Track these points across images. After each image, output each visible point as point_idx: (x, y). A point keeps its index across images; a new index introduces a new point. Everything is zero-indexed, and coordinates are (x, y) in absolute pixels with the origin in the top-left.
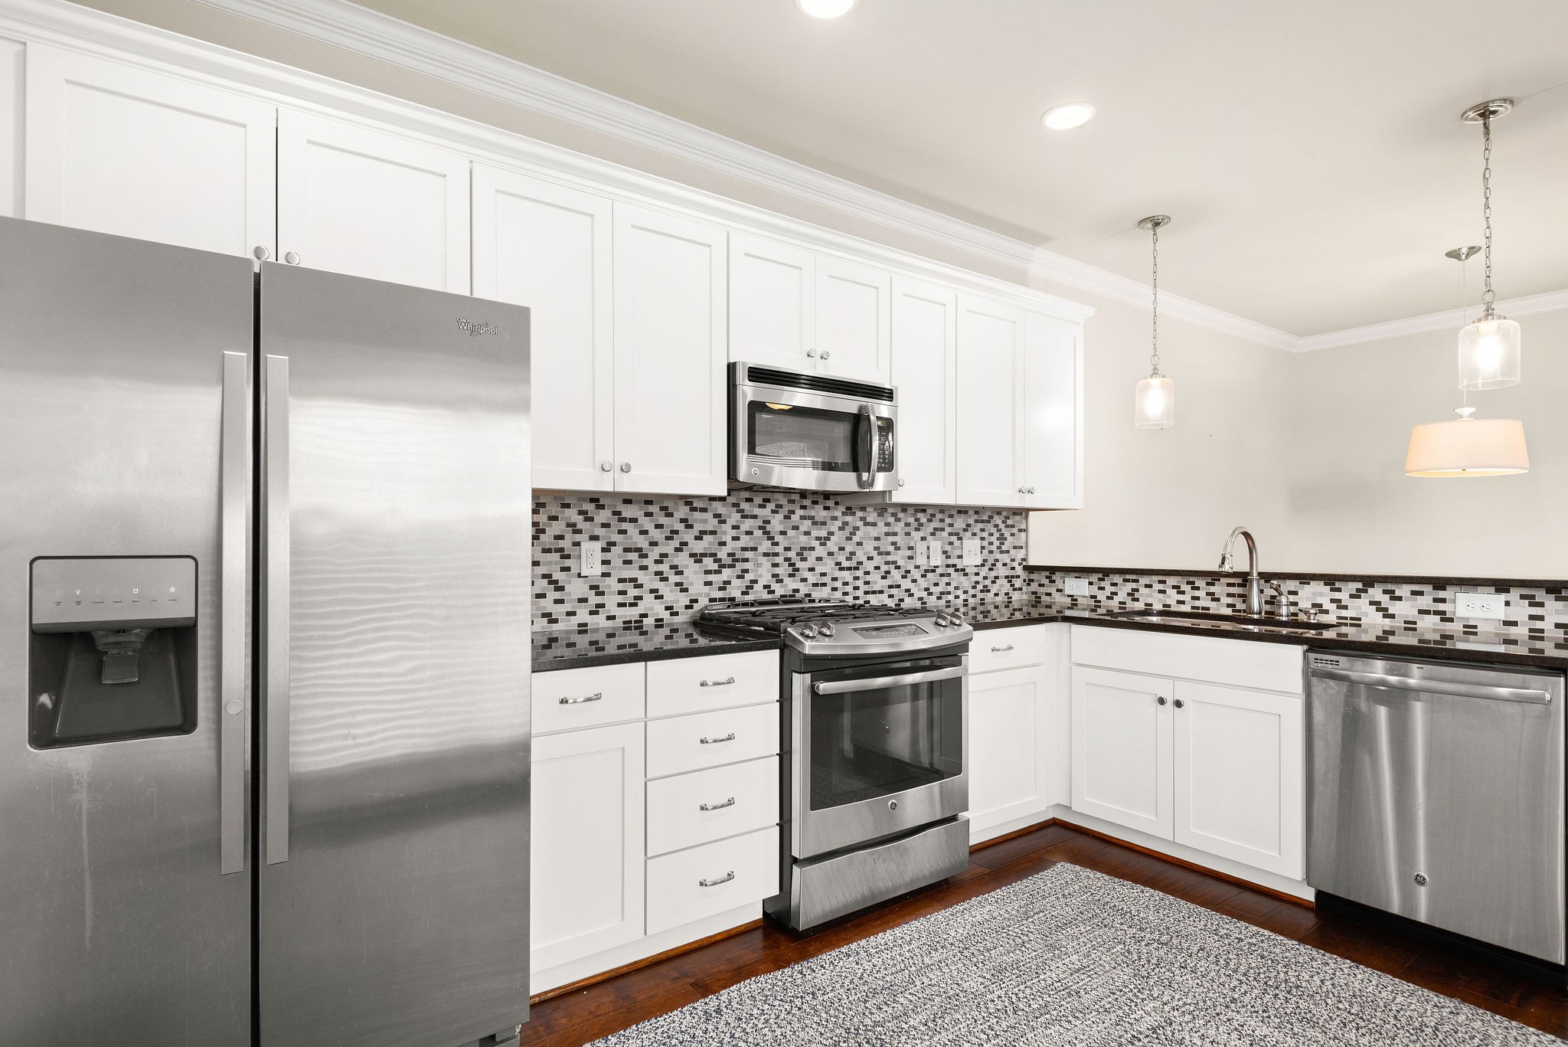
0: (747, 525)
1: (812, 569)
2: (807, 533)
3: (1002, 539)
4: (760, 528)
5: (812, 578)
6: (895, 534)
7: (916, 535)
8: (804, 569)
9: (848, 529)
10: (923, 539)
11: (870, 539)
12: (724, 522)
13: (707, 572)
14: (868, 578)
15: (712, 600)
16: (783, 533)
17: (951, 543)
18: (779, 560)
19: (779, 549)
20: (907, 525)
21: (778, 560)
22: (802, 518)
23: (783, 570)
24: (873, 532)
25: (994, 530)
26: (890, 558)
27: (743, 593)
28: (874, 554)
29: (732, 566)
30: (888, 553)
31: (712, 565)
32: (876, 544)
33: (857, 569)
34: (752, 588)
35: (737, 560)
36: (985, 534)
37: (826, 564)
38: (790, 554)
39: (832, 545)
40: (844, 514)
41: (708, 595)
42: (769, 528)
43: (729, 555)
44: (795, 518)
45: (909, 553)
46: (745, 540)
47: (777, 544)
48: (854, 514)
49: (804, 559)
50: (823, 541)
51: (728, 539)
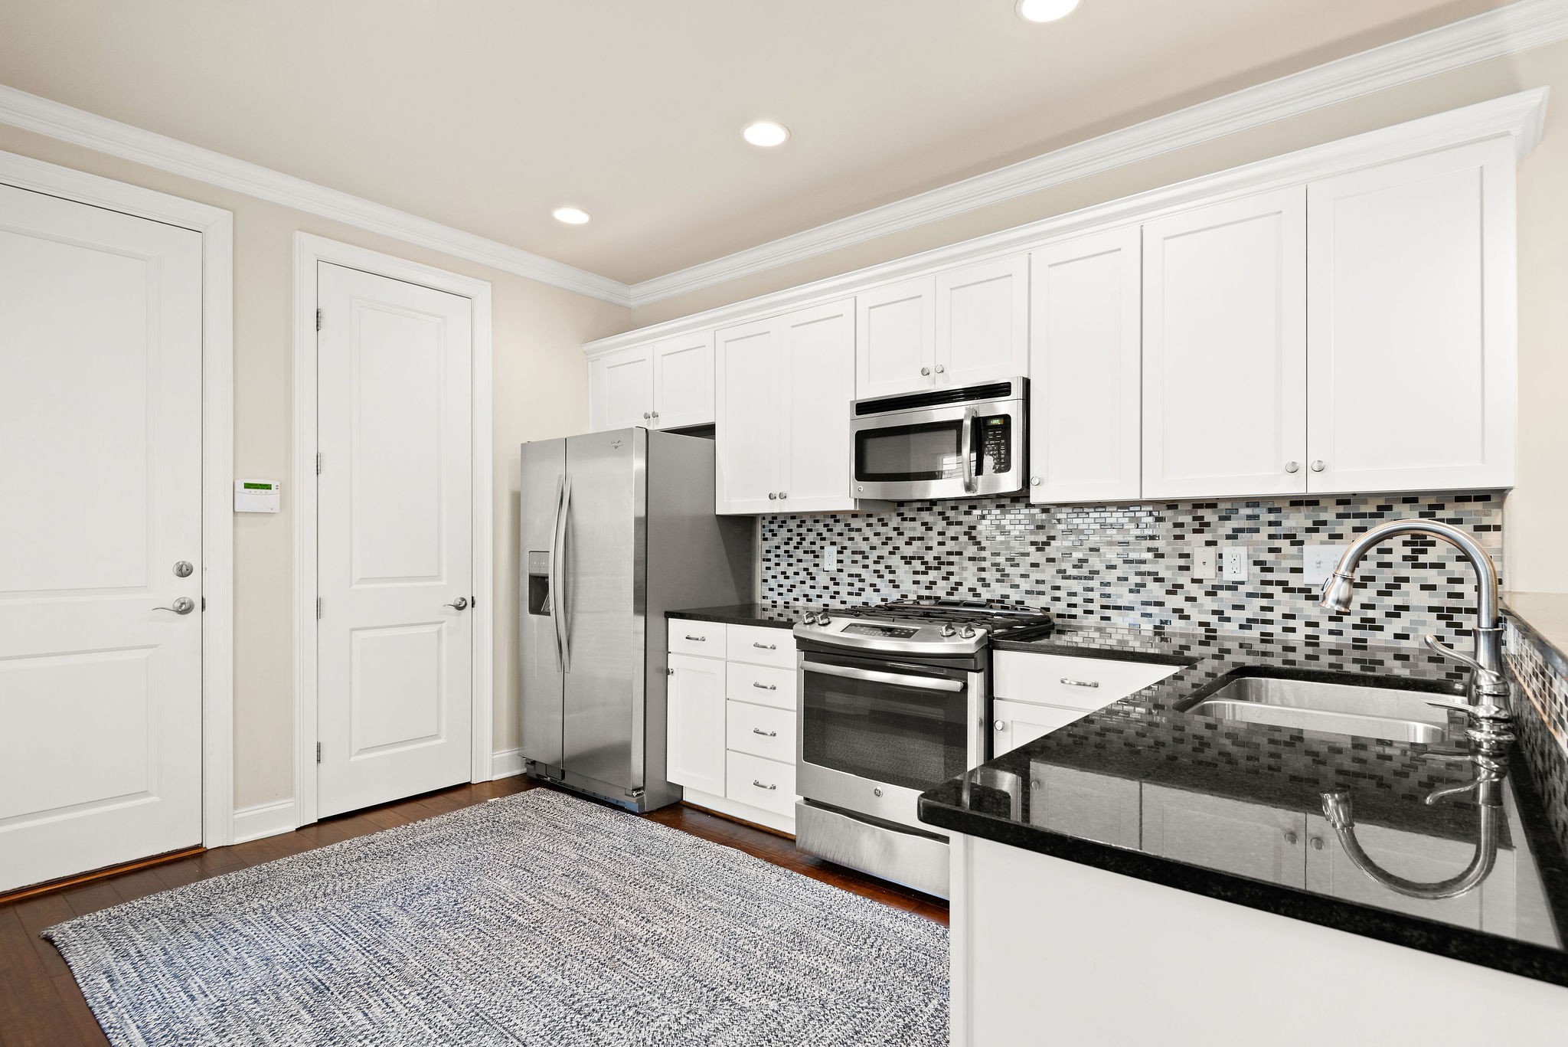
0: (952, 531)
2: (1019, 538)
4: (965, 533)
5: (1025, 585)
6: (1156, 538)
7: (1197, 539)
9: (1077, 533)
10: (1212, 544)
12: (930, 529)
13: (916, 573)
15: (920, 597)
17: (1275, 550)
20: (1180, 525)
21: (983, 564)
23: (991, 575)
27: (948, 594)
28: (1118, 561)
29: (936, 568)
30: (1143, 562)
31: (917, 565)
32: (1121, 549)
33: (1090, 578)
34: (957, 589)
35: (943, 563)
37: (1043, 571)
38: (998, 560)
41: (916, 592)
42: (974, 533)
43: (935, 558)
45: (1182, 562)
46: (950, 546)
47: (983, 549)
51: (934, 544)
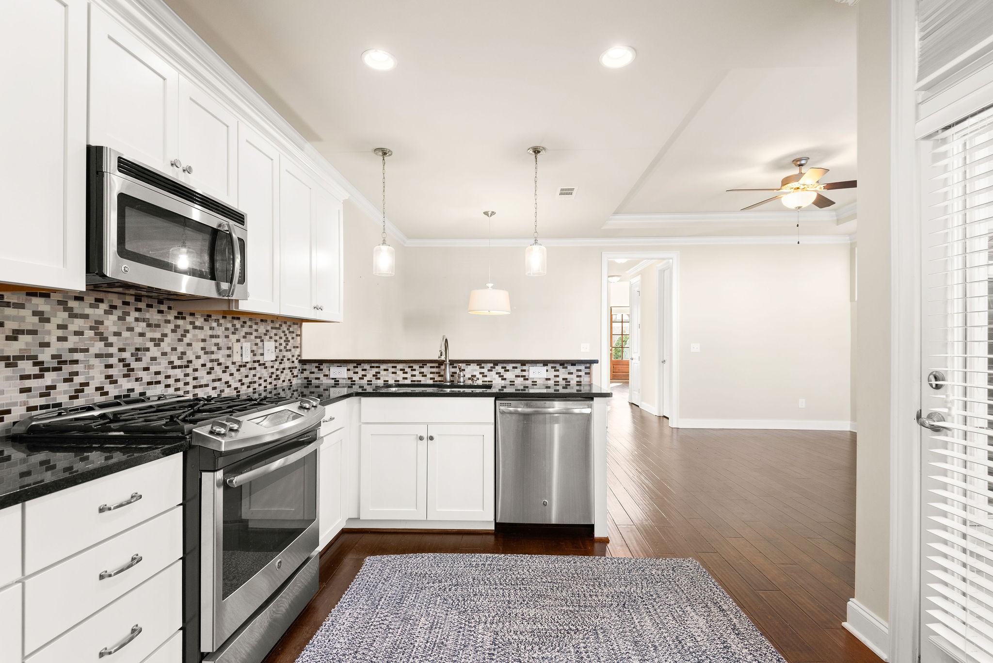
0: (77, 324)
1: (146, 369)
2: (142, 335)
3: (287, 341)
4: (91, 328)
5: (146, 377)
6: (218, 337)
7: (233, 338)
8: (139, 369)
9: (180, 332)
10: (238, 341)
11: (197, 341)
12: (48, 320)
13: (23, 377)
14: (197, 374)
15: (30, 409)
16: (117, 334)
17: (256, 344)
18: (113, 361)
19: (113, 350)
20: (227, 329)
21: (111, 361)
22: (137, 320)
23: (117, 371)
24: (201, 334)
25: (282, 335)
26: (213, 357)
27: (71, 398)
28: (201, 353)
29: (55, 369)
30: (212, 353)
31: (27, 367)
32: (202, 344)
33: (187, 367)
34: (82, 391)
35: (65, 362)
36: (277, 338)
37: (160, 364)
38: (125, 355)
39: (165, 346)
40: (176, 318)
41: (25, 403)
42: (101, 329)
43: (53, 357)
44: (130, 319)
45: (228, 352)
46: (73, 341)
47: (111, 345)
48: (184, 318)
49: (138, 360)
50: (157, 342)
51: (53, 340)
